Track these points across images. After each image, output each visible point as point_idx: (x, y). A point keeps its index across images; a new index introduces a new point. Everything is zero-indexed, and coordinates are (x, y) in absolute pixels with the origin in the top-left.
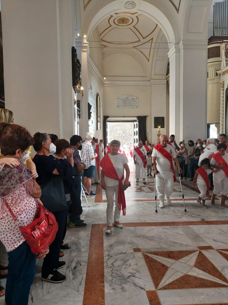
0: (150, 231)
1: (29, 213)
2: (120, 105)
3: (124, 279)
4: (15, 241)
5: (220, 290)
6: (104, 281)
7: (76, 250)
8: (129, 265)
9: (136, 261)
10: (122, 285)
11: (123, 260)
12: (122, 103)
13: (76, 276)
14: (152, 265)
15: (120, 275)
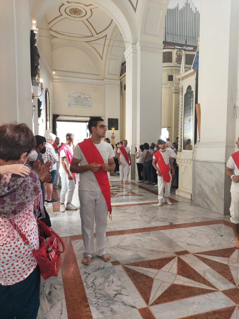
0: (123, 240)
3: (110, 299)
5: (208, 296)
6: (88, 305)
8: (111, 281)
9: (118, 276)
10: (110, 306)
11: (104, 277)
12: (74, 101)
13: (54, 303)
14: (136, 278)
15: (105, 294)
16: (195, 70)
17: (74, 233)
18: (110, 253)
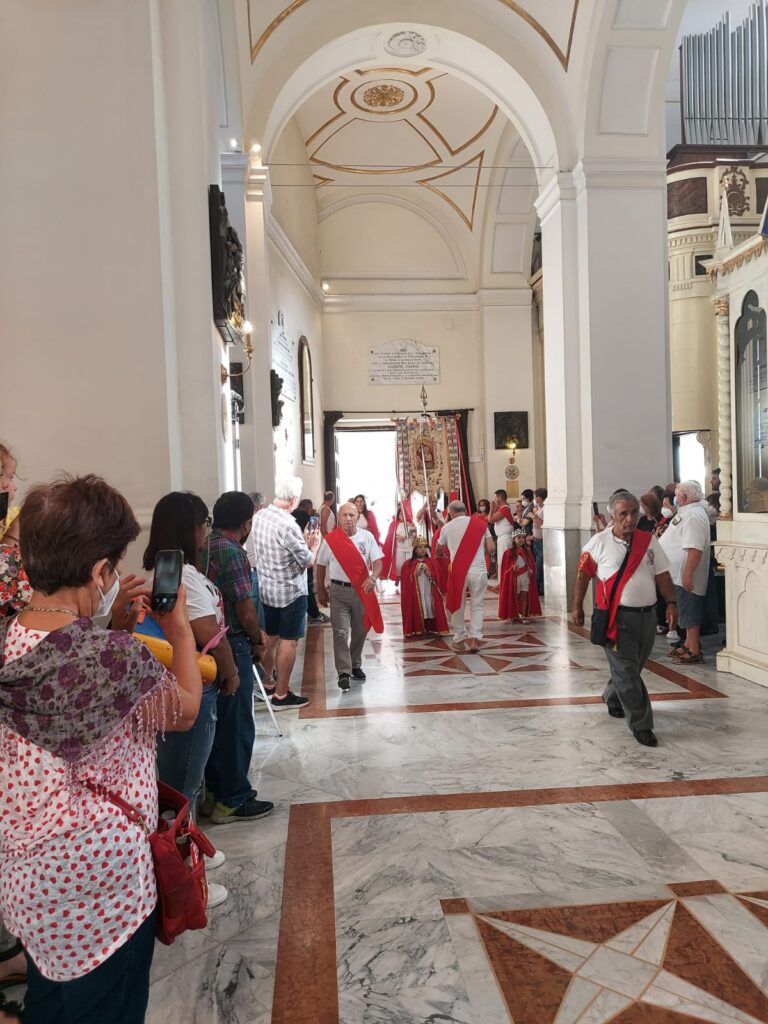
0: (497, 825)
2: (380, 373)
7: (235, 914)
8: (427, 970)
9: (454, 953)
11: (408, 952)
12: (386, 367)
14: (511, 968)
15: (397, 1013)
17: (347, 791)
18: (444, 869)
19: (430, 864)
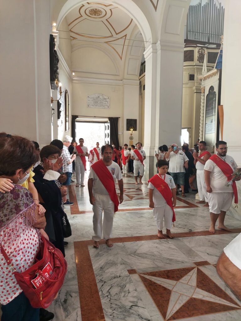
0: (140, 247)
1: (27, 252)
2: (91, 104)
3: (127, 311)
4: (8, 293)
5: (230, 314)
6: (104, 315)
8: (127, 292)
9: (134, 286)
10: (126, 319)
11: (120, 286)
12: (93, 102)
13: (69, 312)
14: (153, 289)
15: (121, 305)
16: (219, 70)
18: (127, 260)
19: (122, 259)
